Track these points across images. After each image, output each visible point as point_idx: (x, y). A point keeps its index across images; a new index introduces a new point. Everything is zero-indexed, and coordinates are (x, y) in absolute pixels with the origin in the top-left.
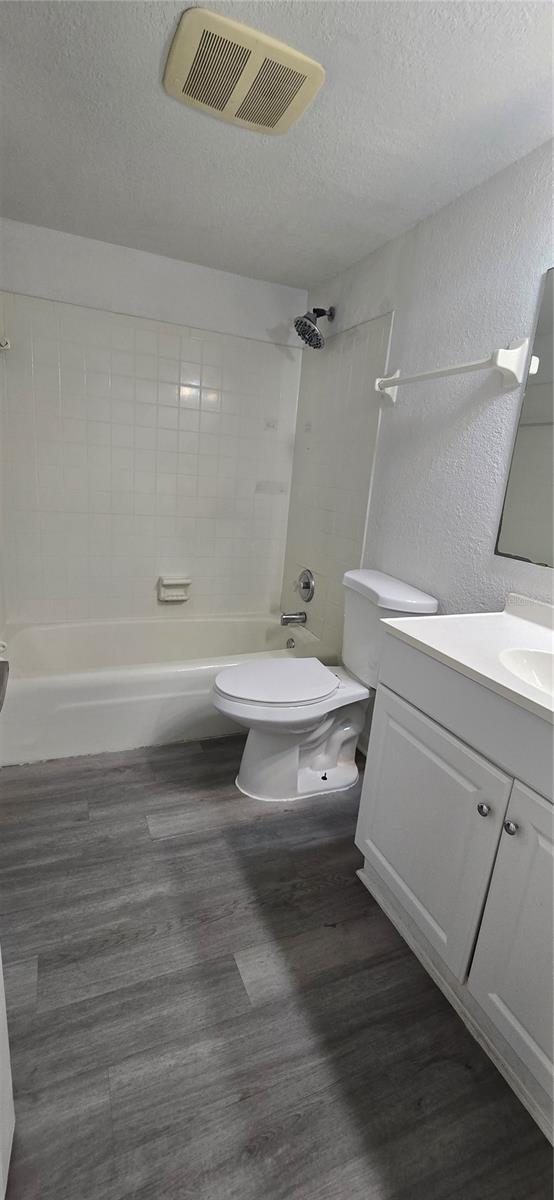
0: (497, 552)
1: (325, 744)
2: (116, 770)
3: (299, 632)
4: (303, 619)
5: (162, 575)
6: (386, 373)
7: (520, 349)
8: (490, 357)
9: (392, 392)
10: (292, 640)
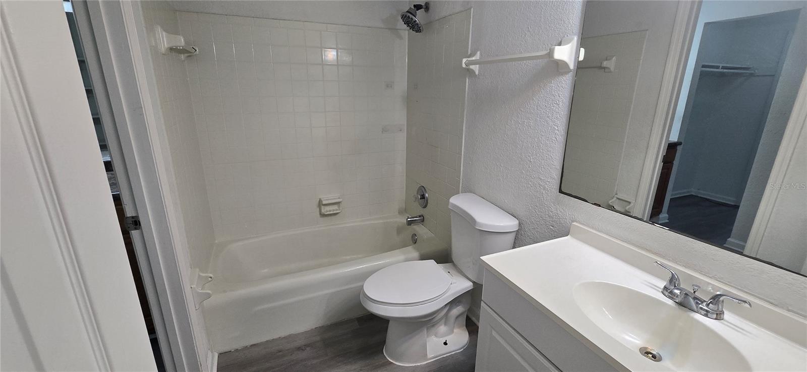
0: (561, 191)
1: (444, 319)
2: (299, 349)
3: (419, 230)
4: (422, 220)
5: (321, 197)
7: (570, 44)
8: (549, 51)
9: (475, 68)
10: (415, 235)
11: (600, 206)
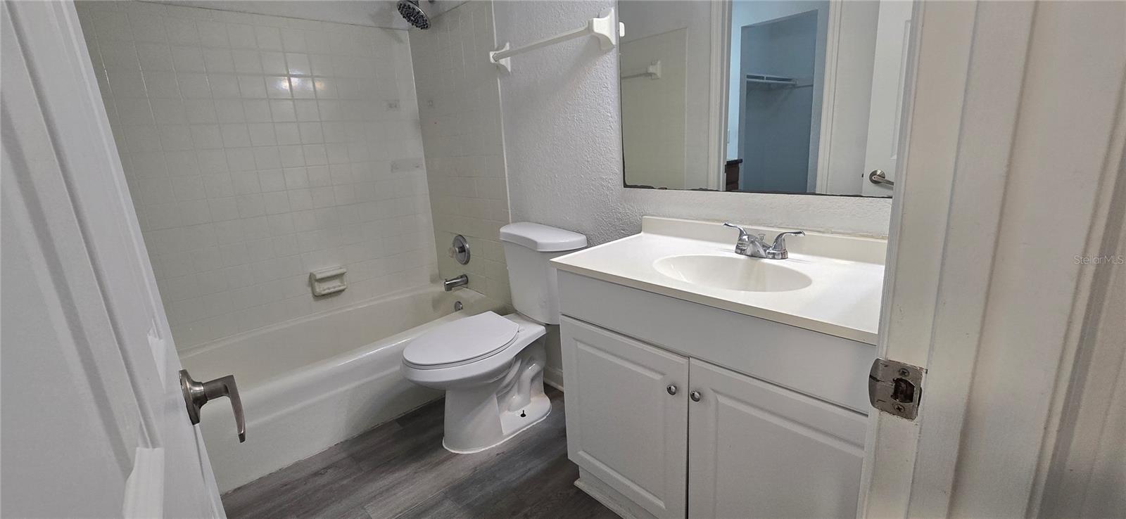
0: (626, 186)
1: (516, 387)
3: (463, 294)
4: (465, 281)
5: (312, 271)
6: (496, 47)
7: (609, 17)
8: (587, 26)
9: (506, 62)
10: (460, 303)
11: (666, 189)
